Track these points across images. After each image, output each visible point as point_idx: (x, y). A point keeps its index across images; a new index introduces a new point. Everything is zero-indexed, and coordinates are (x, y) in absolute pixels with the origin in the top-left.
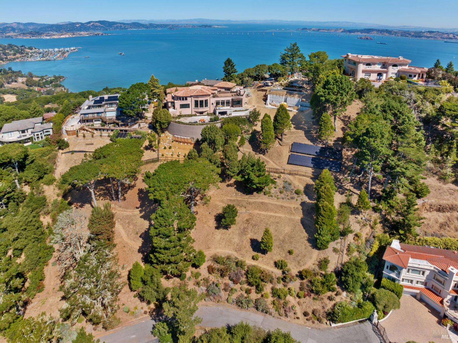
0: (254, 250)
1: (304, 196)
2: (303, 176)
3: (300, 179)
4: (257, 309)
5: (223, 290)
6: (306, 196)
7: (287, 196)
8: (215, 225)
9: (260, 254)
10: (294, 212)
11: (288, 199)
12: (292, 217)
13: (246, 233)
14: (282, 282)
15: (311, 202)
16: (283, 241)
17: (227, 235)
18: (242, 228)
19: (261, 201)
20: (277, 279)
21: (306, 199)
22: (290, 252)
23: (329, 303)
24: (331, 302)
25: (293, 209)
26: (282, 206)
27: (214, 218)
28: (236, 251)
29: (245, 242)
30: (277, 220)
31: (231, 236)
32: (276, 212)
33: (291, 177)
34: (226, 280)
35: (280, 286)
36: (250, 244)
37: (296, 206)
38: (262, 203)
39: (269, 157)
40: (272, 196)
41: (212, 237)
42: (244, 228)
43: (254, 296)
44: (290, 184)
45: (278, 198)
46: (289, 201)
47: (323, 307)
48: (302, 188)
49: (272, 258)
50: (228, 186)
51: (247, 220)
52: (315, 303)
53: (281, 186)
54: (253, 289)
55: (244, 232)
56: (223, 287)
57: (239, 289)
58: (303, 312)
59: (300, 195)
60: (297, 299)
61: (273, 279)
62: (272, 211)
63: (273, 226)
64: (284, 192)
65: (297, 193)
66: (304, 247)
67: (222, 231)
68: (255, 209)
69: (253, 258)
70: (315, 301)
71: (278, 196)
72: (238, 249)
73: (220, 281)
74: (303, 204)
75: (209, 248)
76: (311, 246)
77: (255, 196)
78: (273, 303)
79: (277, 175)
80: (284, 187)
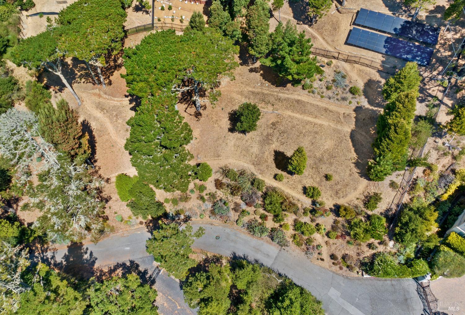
0: (278, 166)
1: (363, 97)
2: (367, 66)
3: (360, 70)
4: (272, 239)
5: (232, 209)
6: (366, 98)
7: (337, 95)
8: (229, 126)
9: (284, 174)
10: (342, 120)
11: (337, 99)
12: (339, 127)
13: (270, 142)
14: (309, 214)
15: (371, 108)
16: (320, 160)
17: (244, 142)
18: (265, 134)
19: (297, 97)
20: (304, 209)
21: (364, 103)
22: (327, 177)
23: (368, 251)
24: (370, 250)
25: (342, 115)
26: (326, 110)
27: (228, 115)
28: (253, 164)
29: (267, 153)
30: (315, 129)
31: (248, 143)
32: (316, 117)
33: (347, 66)
34: (238, 199)
35: (306, 219)
36: (273, 157)
37: (347, 112)
38: (298, 101)
39: (317, 30)
40: (313, 92)
41: (223, 142)
42: (268, 135)
43: (270, 224)
44: (344, 77)
45: (322, 97)
46: (339, 103)
47: (358, 254)
48: (361, 85)
49: (300, 182)
50: (251, 70)
51: (273, 124)
52: (348, 248)
53: (330, 79)
54: (270, 217)
55: (267, 140)
56: (232, 207)
57: (252, 212)
58: (330, 253)
59: (357, 96)
60: (326, 238)
61: (298, 209)
62: (311, 114)
63: (308, 136)
64: (334, 88)
65: (353, 91)
66: (348, 172)
67: (237, 135)
68: (287, 108)
69: (275, 177)
70: (349, 245)
71: (322, 93)
72: (257, 163)
74: (358, 110)
75: (219, 156)
76: (358, 173)
77: (288, 90)
78: (294, 236)
79: (326, 60)
80: (334, 81)
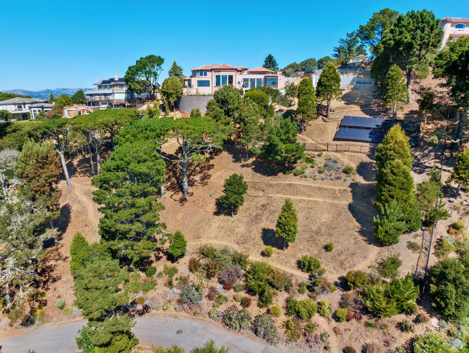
0: (266, 243)
1: (358, 175)
2: (357, 152)
3: (351, 156)
6: (360, 175)
7: (330, 176)
8: (215, 211)
9: (274, 249)
10: (339, 195)
11: (331, 179)
12: (336, 202)
13: (259, 221)
14: (307, 291)
15: (368, 183)
16: (317, 233)
17: (230, 223)
18: (254, 214)
19: (288, 182)
20: (299, 286)
21: (361, 180)
22: (327, 248)
23: (400, 336)
25: (338, 191)
26: (320, 189)
27: (215, 201)
28: (238, 243)
29: (254, 232)
30: (309, 206)
31: (235, 224)
32: (309, 196)
33: (338, 155)
36: (260, 235)
37: (343, 188)
38: (290, 185)
39: (307, 135)
40: (306, 177)
41: (207, 224)
42: (257, 215)
43: (254, 310)
44: (335, 162)
45: (314, 179)
46: (332, 182)
47: (387, 343)
48: (354, 166)
49: (294, 256)
51: (263, 206)
52: (369, 333)
53: (322, 165)
55: (257, 219)
56: (206, 294)
57: (231, 298)
58: (343, 347)
59: (351, 174)
60: (334, 323)
61: (291, 286)
62: (304, 194)
63: (302, 212)
64: (326, 171)
65: (347, 171)
67: (222, 217)
68: (278, 192)
69: (263, 254)
70: (370, 329)
71: (315, 176)
72: (242, 242)
73: (205, 283)
74: (353, 186)
75: (199, 237)
77: (280, 178)
78: (287, 325)
79: (317, 153)
80: (326, 166)
